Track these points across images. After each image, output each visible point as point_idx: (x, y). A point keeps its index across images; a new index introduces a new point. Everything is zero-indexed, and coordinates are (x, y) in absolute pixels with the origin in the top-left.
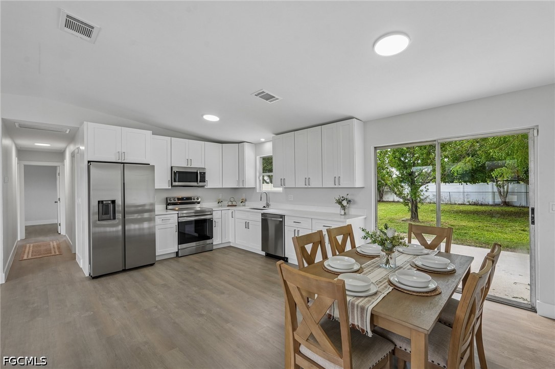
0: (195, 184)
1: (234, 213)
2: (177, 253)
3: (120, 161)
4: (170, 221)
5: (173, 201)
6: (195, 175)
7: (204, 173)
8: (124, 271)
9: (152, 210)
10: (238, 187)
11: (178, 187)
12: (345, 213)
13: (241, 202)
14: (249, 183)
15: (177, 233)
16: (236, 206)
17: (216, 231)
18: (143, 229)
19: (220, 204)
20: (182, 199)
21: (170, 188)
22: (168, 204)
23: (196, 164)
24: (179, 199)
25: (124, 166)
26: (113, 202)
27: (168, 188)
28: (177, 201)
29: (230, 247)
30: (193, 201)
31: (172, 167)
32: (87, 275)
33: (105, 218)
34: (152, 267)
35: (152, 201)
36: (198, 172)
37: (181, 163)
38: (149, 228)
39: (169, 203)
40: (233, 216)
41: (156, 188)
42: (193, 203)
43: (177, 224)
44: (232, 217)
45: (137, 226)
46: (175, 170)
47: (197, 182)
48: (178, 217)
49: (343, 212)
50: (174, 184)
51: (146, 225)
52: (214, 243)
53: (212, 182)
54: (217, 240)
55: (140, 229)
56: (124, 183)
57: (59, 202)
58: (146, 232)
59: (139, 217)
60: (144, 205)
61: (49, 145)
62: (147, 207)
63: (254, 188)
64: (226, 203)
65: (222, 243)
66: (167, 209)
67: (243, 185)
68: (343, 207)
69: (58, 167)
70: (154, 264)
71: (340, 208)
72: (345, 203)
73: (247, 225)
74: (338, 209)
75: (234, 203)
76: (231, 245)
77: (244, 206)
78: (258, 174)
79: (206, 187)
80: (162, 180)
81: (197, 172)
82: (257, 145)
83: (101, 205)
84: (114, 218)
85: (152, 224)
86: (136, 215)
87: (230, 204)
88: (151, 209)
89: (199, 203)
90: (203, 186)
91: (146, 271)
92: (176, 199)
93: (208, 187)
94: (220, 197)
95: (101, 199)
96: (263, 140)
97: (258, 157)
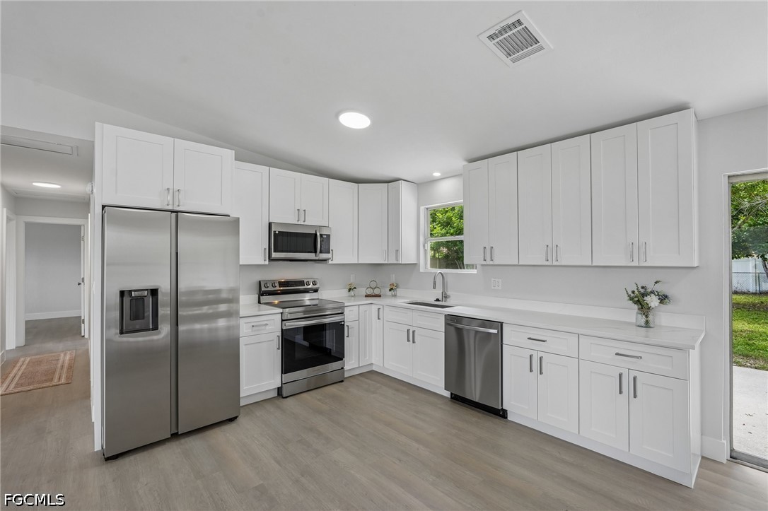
0: (311, 256)
1: (381, 310)
2: (280, 390)
3: (170, 208)
4: (267, 327)
5: (271, 288)
6: (311, 240)
7: (328, 236)
8: (175, 436)
9: (233, 300)
10: (386, 262)
11: (281, 262)
12: (647, 322)
13: (390, 290)
14: (408, 256)
15: (280, 350)
16: (380, 296)
17: (350, 344)
18: (216, 329)
19: (352, 293)
20: (287, 283)
21: (267, 262)
22: (261, 294)
23: (313, 220)
24: (281, 284)
25: (177, 217)
26: (154, 292)
27: (262, 262)
28: (278, 288)
29: (372, 372)
30: (306, 287)
31: (270, 225)
32: (97, 447)
33: (138, 327)
34: (233, 425)
35: (232, 285)
36: (318, 234)
37: (286, 217)
38: (228, 328)
39: (264, 292)
40: (381, 317)
41: (240, 263)
42: (306, 291)
43: (280, 334)
44: (379, 319)
45: (205, 326)
46: (275, 229)
47: (315, 252)
48: (282, 320)
49: (642, 320)
50: (274, 255)
51: (222, 323)
52: (346, 368)
53: (342, 252)
54: (351, 363)
55: (210, 330)
56: (177, 253)
57: (82, 284)
58: (222, 335)
59: (211, 311)
60: (218, 291)
61: (59, 187)
62: (224, 295)
63: (414, 266)
64: (363, 291)
65: (359, 367)
66: (259, 302)
67: (397, 259)
68: (644, 308)
69: (82, 228)
70: (236, 418)
71: (636, 311)
72: (653, 301)
73: (411, 337)
74: (631, 314)
75: (377, 292)
76: (374, 368)
77: (395, 296)
78: (422, 239)
79: (330, 262)
80: (253, 248)
81: (316, 235)
82: (423, 186)
83: (127, 300)
84: (156, 328)
85: (233, 322)
86: (206, 307)
87: (370, 292)
88: (231, 297)
89: (316, 291)
90: (325, 260)
91: (220, 436)
92: (277, 285)
93: (334, 262)
94: (352, 279)
95: (126, 287)
96: (437, 174)
97: (422, 208)
